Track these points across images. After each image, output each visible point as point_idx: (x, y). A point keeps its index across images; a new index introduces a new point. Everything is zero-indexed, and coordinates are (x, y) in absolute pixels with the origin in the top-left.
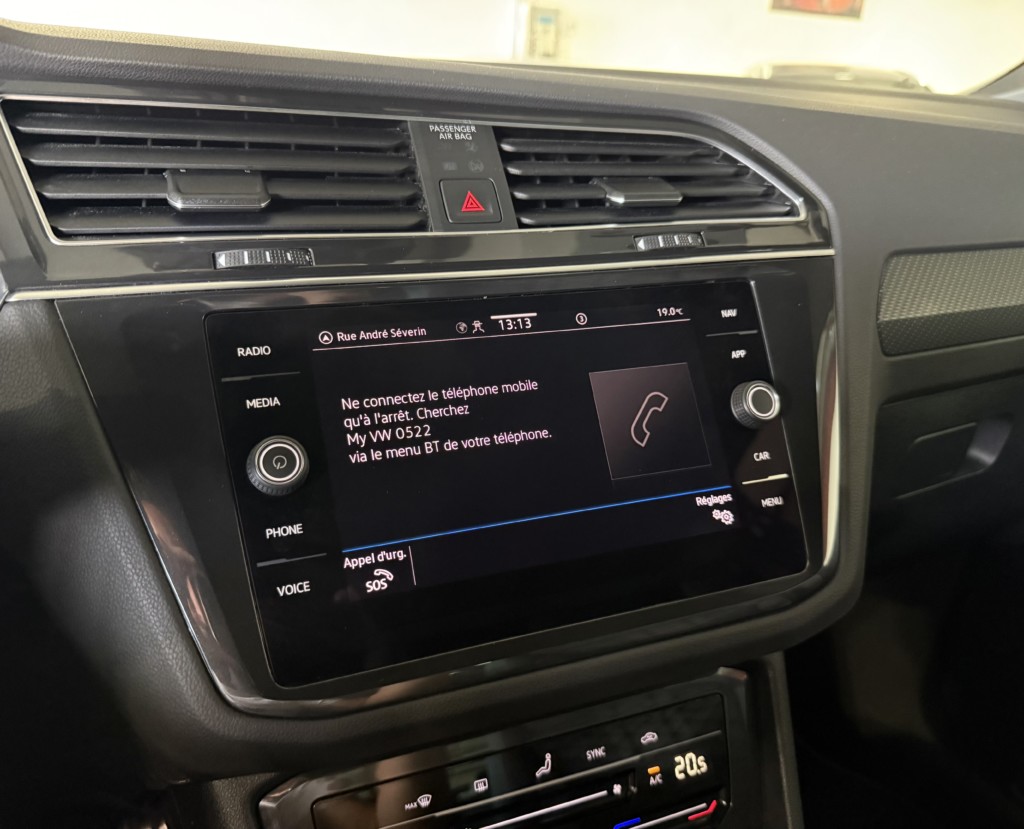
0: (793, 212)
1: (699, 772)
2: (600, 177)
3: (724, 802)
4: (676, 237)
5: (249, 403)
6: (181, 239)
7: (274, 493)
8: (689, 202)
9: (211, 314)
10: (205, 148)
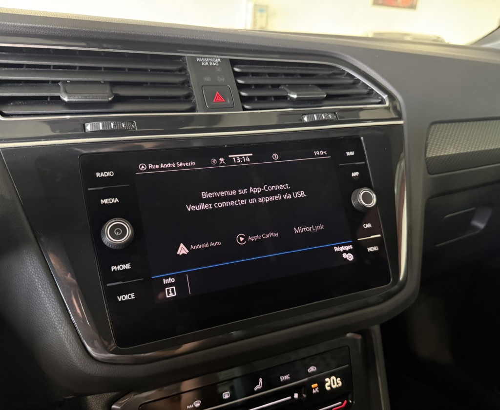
0: (382, 102)
1: (337, 386)
2: (285, 85)
3: (350, 401)
4: (323, 115)
5: (102, 201)
6: (68, 117)
7: (115, 248)
8: (330, 97)
9: (82, 155)
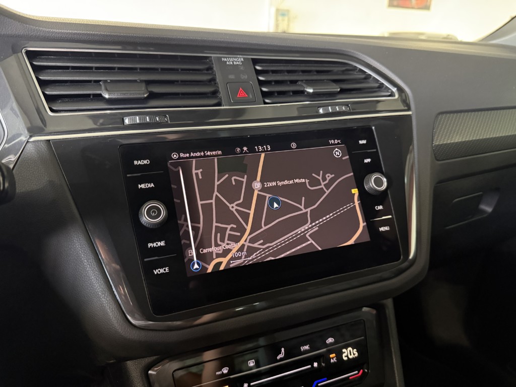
0: (392, 95)
2: (302, 81)
4: (337, 107)
5: (139, 186)
6: (109, 112)
7: (152, 227)
8: (343, 91)
9: (122, 145)
10: (119, 71)
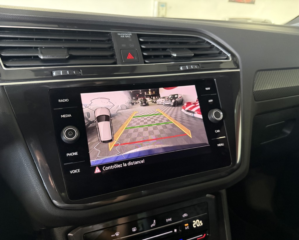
0: (228, 58)
1: (200, 225)
2: (169, 49)
3: (208, 234)
4: (192, 66)
5: (62, 116)
6: (43, 68)
7: (69, 143)
8: (196, 56)
9: (50, 90)
10: (51, 41)
